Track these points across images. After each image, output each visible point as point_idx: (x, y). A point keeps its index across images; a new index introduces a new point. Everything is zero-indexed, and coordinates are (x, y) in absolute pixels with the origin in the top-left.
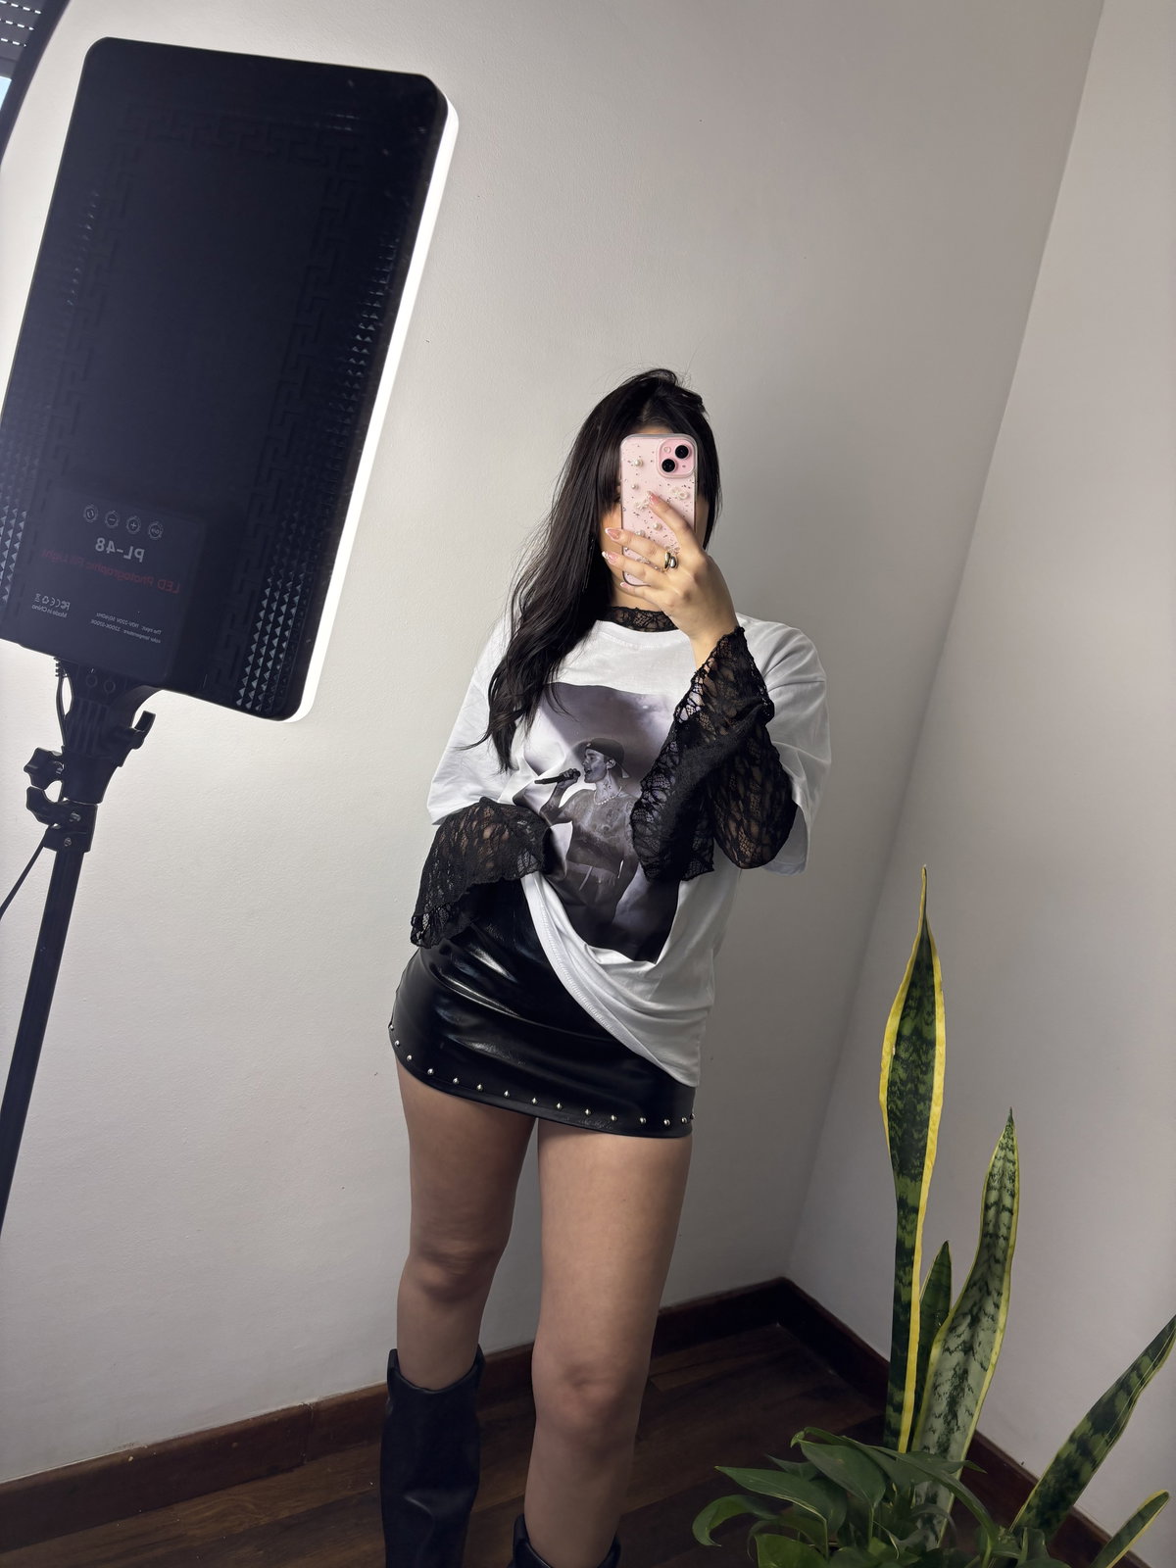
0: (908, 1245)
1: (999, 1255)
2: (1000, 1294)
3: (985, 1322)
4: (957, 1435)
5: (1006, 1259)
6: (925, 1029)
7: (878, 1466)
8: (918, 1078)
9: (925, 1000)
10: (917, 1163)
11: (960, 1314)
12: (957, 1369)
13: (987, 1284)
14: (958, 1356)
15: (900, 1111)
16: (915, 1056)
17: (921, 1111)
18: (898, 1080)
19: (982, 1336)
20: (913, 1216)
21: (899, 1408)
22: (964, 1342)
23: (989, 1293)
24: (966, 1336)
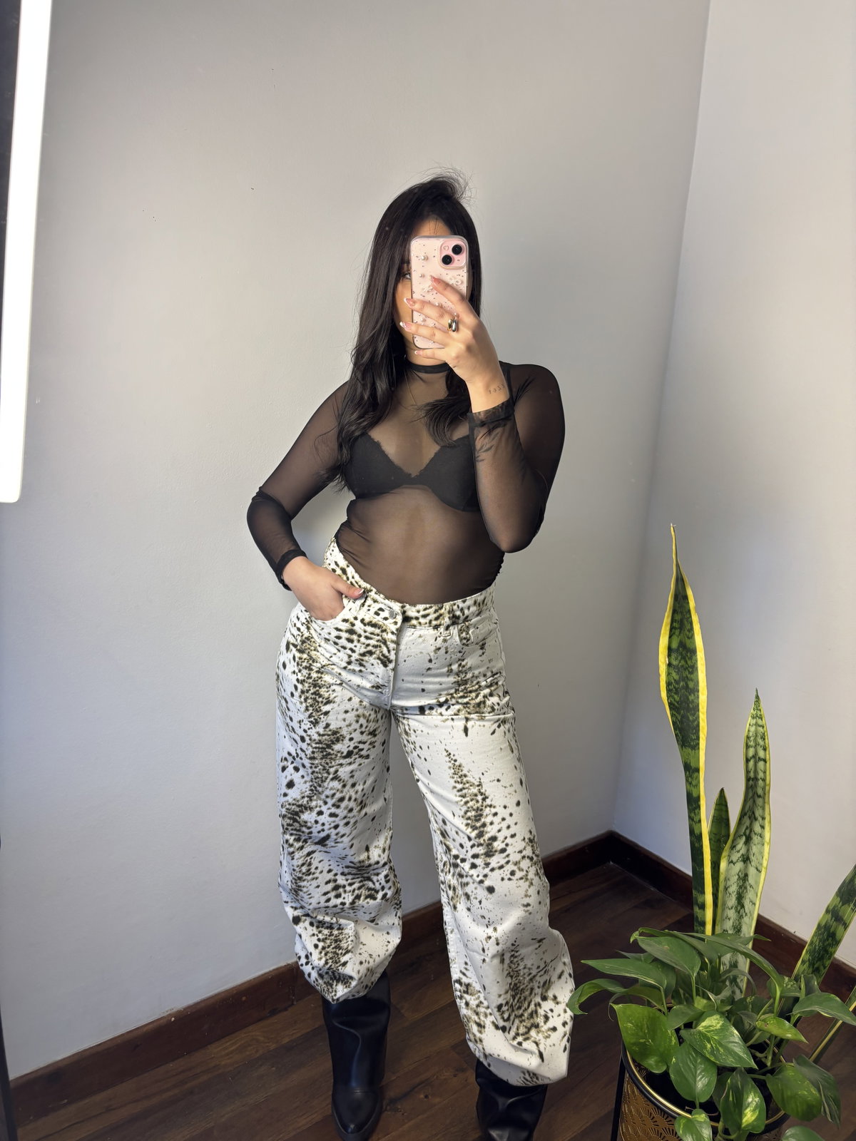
0: (695, 795)
1: (760, 791)
2: (763, 818)
3: (756, 839)
4: (746, 919)
5: (765, 794)
6: (688, 641)
7: (695, 948)
8: (687, 677)
9: (686, 622)
10: (694, 737)
11: (737, 836)
12: (740, 874)
13: (753, 813)
14: (740, 865)
15: (678, 703)
16: (683, 662)
17: (693, 701)
18: (673, 681)
19: (755, 849)
20: (696, 774)
21: (703, 907)
22: (743, 855)
23: (756, 819)
24: (743, 851)
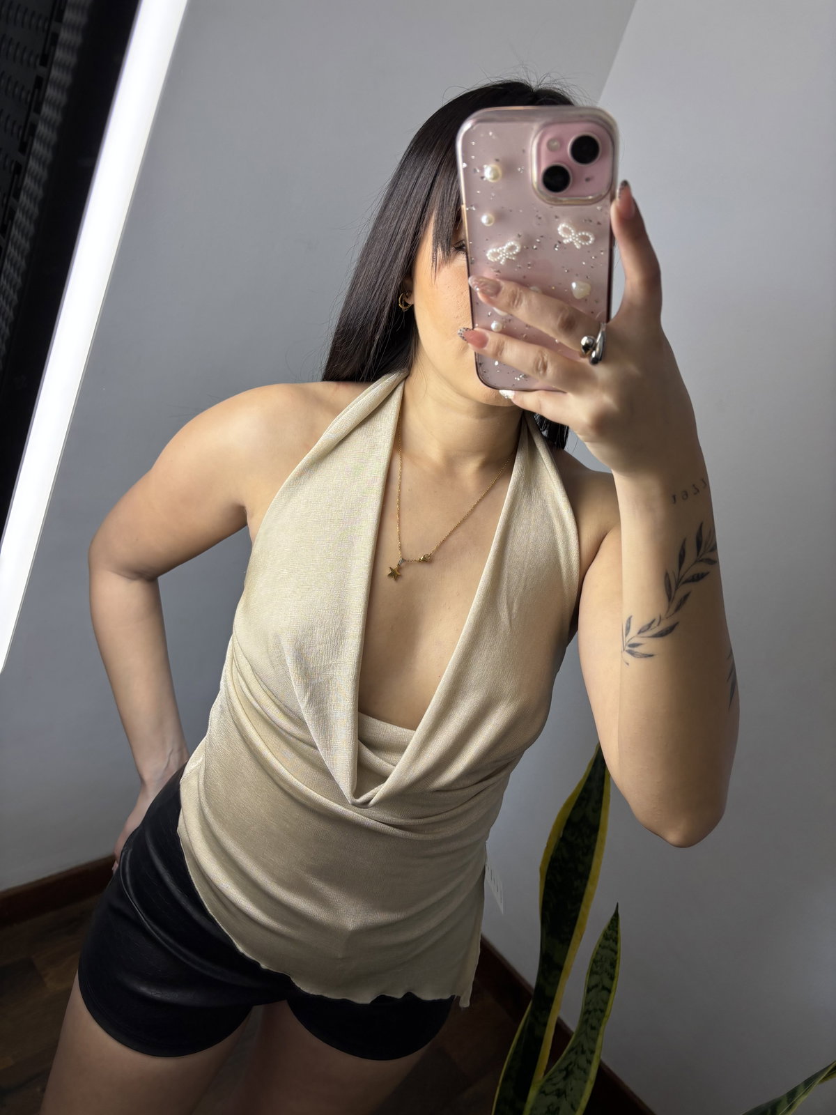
1: (595, 1023)
2: (592, 1053)
3: (578, 1073)
5: (600, 1025)
10: (567, 930)
11: (558, 1070)
14: (553, 1099)
18: (560, 858)
19: (574, 1083)
20: (557, 972)
22: (558, 1090)
23: (584, 1053)
24: (561, 1086)
